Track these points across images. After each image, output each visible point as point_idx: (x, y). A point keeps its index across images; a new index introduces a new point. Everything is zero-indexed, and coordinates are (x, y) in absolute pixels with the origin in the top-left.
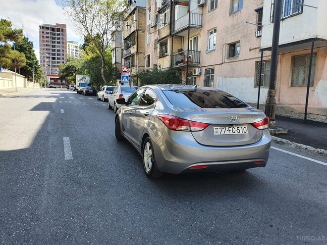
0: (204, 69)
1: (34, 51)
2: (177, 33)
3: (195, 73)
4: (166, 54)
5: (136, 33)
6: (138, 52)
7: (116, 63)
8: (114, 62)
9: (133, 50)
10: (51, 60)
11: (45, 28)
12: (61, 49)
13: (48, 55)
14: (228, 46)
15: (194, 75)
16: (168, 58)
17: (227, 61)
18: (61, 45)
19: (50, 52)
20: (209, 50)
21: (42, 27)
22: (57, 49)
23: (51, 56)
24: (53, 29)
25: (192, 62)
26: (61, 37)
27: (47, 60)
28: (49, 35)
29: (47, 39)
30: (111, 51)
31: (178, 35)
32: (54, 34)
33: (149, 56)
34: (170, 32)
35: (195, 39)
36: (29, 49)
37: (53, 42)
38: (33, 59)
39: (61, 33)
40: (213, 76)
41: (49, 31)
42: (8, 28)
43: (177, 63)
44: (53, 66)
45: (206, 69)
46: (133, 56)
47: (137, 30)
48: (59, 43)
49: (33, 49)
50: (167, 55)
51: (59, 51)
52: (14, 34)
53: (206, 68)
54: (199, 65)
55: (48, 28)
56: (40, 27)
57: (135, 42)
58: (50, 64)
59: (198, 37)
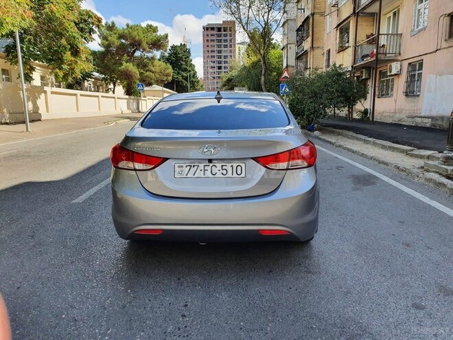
0: (406, 64)
1: (191, 61)
2: (365, 8)
3: (390, 72)
4: (347, 45)
5: (311, 19)
6: (312, 48)
7: (287, 66)
8: (285, 65)
9: (307, 45)
10: (216, 70)
11: (210, 29)
12: (229, 54)
13: (212, 64)
14: (448, 18)
15: (389, 74)
16: (350, 51)
17: (444, 45)
18: (229, 49)
19: (216, 59)
20: (416, 29)
21: (206, 29)
22: (223, 54)
23: (216, 65)
24: (219, 30)
25: (386, 54)
26: (228, 38)
27: (211, 70)
28: (214, 38)
29: (212, 43)
30: (282, 50)
31: (365, 11)
32: (220, 35)
33: (329, 51)
34: (354, 8)
35: (395, 14)
36: (185, 58)
37: (219, 46)
38: (190, 71)
39: (229, 33)
40: (420, 75)
41: (214, 32)
42: (154, 34)
43: (363, 57)
44: (219, 77)
45: (410, 64)
46: (306, 53)
47: (313, 14)
48: (226, 46)
49: (190, 58)
50: (348, 47)
51: (226, 57)
52: (159, 41)
53: (410, 61)
54: (399, 58)
55: (213, 29)
56: (204, 28)
57: (309, 33)
58: (215, 76)
59: (399, 10)
